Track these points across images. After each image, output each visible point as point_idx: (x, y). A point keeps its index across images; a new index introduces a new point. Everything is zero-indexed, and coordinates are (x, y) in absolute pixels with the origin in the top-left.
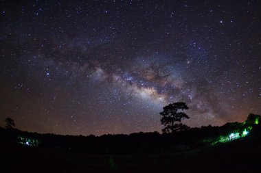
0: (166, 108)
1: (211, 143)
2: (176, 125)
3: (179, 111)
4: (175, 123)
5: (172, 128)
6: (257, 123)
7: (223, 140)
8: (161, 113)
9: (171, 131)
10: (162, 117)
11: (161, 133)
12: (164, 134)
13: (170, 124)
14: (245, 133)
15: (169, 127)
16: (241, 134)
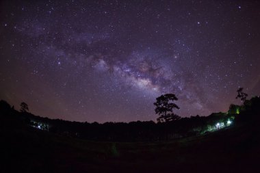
0: (159, 99)
1: (201, 132)
2: (169, 114)
3: (170, 102)
4: (168, 113)
5: (165, 117)
6: (238, 113)
7: (210, 129)
8: (155, 104)
9: (164, 121)
10: (156, 107)
11: (156, 122)
12: (159, 123)
13: (163, 114)
14: (229, 122)
15: (162, 116)
16: (226, 123)
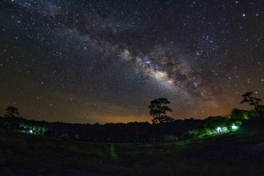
2: (162, 116)
3: (163, 105)
5: (160, 119)
8: (149, 107)
9: (159, 122)
11: (151, 123)
12: (154, 124)
15: (156, 118)
